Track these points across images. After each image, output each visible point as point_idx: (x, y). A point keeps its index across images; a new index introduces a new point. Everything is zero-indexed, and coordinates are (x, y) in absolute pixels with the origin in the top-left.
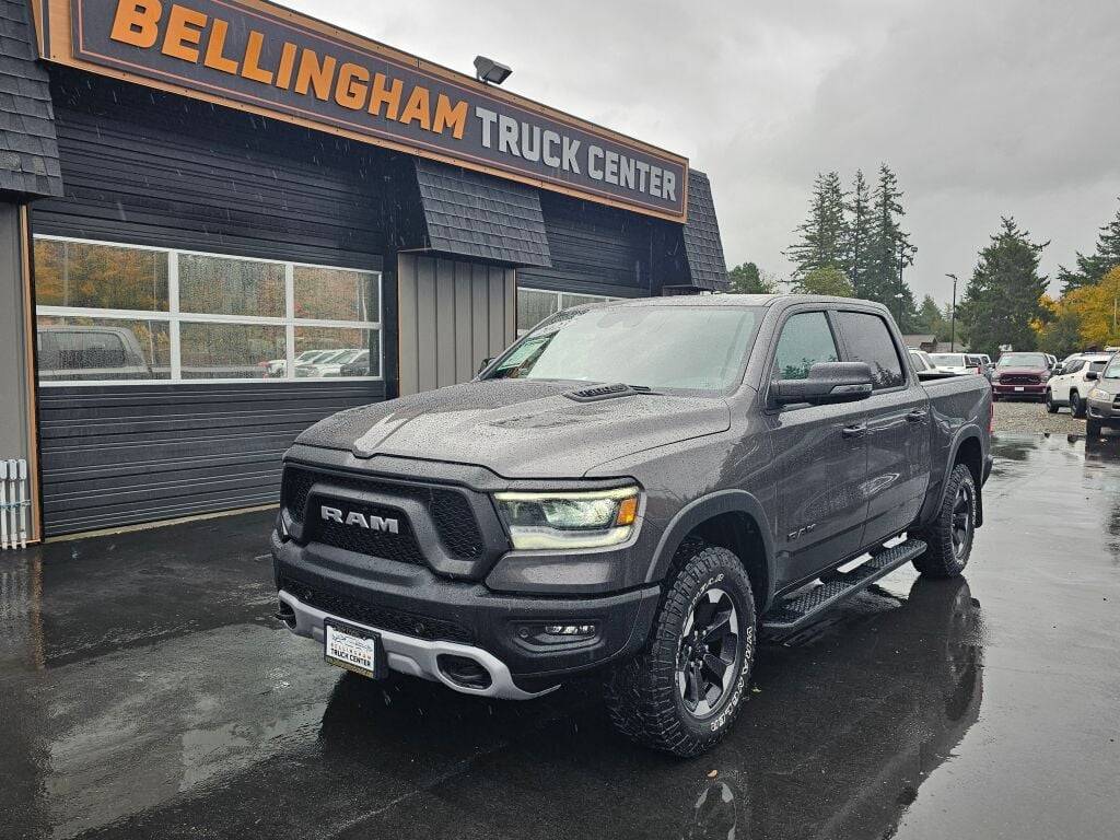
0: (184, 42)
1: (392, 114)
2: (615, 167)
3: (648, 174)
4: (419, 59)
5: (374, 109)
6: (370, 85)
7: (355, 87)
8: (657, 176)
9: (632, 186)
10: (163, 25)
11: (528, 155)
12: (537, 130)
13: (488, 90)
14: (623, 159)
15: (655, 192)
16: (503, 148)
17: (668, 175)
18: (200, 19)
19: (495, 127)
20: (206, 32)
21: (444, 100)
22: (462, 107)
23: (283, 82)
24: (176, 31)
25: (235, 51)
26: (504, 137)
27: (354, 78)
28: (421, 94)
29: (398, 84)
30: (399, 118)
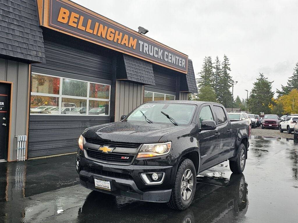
0: (74, 22)
1: (119, 42)
2: (171, 57)
3: (178, 60)
4: (126, 27)
5: (115, 41)
6: (115, 34)
7: (111, 34)
8: (181, 60)
9: (174, 63)
10: (69, 17)
11: (150, 54)
12: (153, 47)
13: (142, 36)
14: (173, 55)
15: (180, 65)
16: (145, 52)
17: (183, 60)
18: (78, 16)
19: (143, 45)
20: (79, 19)
21: (131, 38)
22: (136, 40)
23: (95, 33)
24: (72, 19)
25: (85, 24)
26: (145, 49)
27: (111, 32)
28: (126, 37)
29: (121, 34)
30: (121, 43)
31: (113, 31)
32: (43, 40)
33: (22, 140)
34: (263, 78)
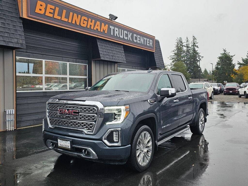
0: (50, 13)
1: (92, 28)
2: (139, 39)
3: (146, 41)
4: (98, 15)
5: (89, 27)
6: (88, 21)
7: (85, 22)
8: (148, 41)
9: (143, 43)
10: (46, 9)
11: (121, 37)
12: (122, 31)
13: (112, 22)
14: (141, 37)
15: (148, 45)
16: (115, 35)
17: (151, 41)
18: (53, 7)
19: (114, 30)
20: (54, 10)
21: (103, 24)
22: (107, 25)
23: (70, 21)
24: (48, 10)
25: (60, 14)
26: (116, 32)
27: (84, 20)
28: (98, 23)
29: (93, 21)
30: (94, 29)
31: (86, 19)
32: (23, 29)
33: (10, 114)
34: (226, 53)
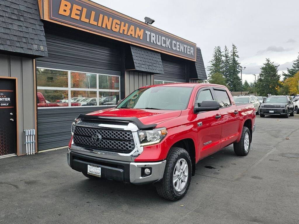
0: (76, 14)
1: (125, 33)
2: (179, 46)
3: (187, 48)
4: (131, 18)
5: (121, 32)
6: (120, 25)
7: (117, 26)
8: (189, 49)
9: (183, 52)
10: (71, 10)
11: (158, 43)
12: (160, 37)
13: (148, 26)
14: (181, 44)
15: (188, 53)
16: (152, 42)
17: (192, 48)
18: (80, 8)
19: (150, 36)
20: (81, 11)
21: (138, 29)
22: (142, 30)
23: (100, 25)
24: (74, 11)
25: (88, 16)
26: (152, 38)
27: (117, 23)
28: (132, 27)
29: (127, 25)
30: (127, 34)
31: (119, 22)
32: (44, 33)
33: (31, 134)
34: (269, 62)
